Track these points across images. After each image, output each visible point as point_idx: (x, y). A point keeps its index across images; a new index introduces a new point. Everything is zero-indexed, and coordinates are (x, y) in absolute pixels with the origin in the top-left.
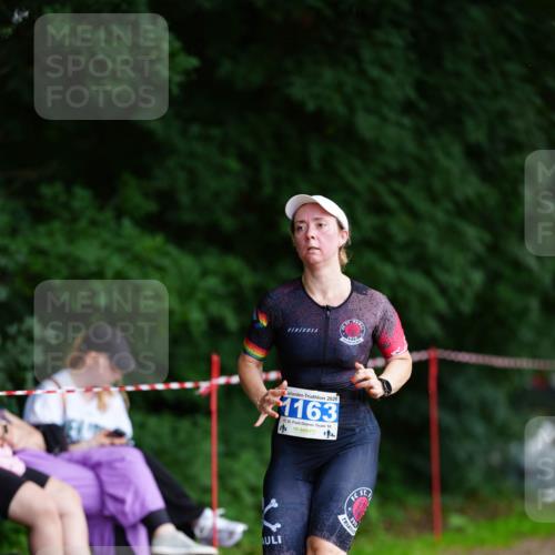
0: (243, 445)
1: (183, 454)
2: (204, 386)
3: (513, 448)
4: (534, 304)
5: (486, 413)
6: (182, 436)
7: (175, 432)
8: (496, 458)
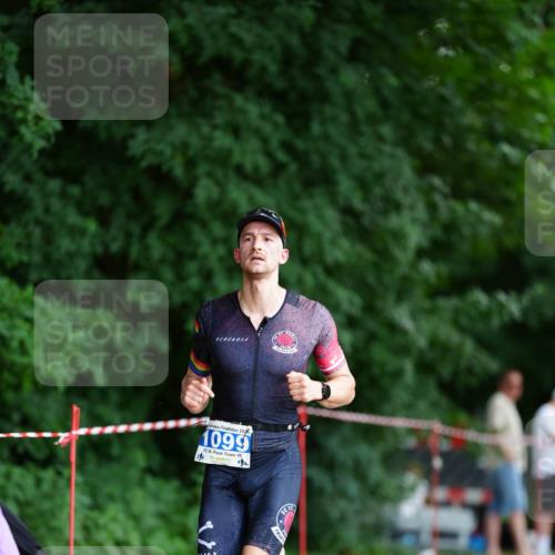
0: (111, 498)
1: (46, 505)
2: (63, 436)
3: (387, 510)
4: (408, 366)
5: (359, 472)
6: (46, 487)
7: (38, 482)
8: (369, 518)
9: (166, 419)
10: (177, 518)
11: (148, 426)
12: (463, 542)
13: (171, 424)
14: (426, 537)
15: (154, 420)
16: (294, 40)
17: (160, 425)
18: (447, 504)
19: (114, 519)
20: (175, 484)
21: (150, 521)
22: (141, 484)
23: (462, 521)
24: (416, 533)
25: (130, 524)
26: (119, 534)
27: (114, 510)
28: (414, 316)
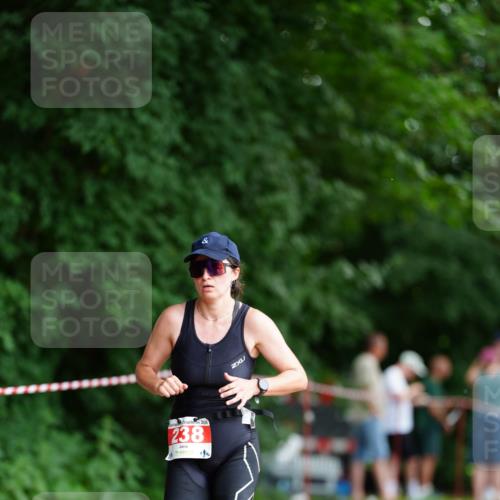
9: (70, 380)
10: (78, 468)
11: (55, 387)
12: (331, 488)
13: (75, 385)
14: (297, 483)
15: (59, 380)
16: (189, 37)
17: (65, 386)
18: (316, 453)
19: (23, 469)
20: (78, 437)
21: (56, 471)
22: (47, 438)
23: (329, 468)
24: (290, 479)
25: (37, 474)
26: (27, 482)
27: (23, 461)
28: (288, 284)
